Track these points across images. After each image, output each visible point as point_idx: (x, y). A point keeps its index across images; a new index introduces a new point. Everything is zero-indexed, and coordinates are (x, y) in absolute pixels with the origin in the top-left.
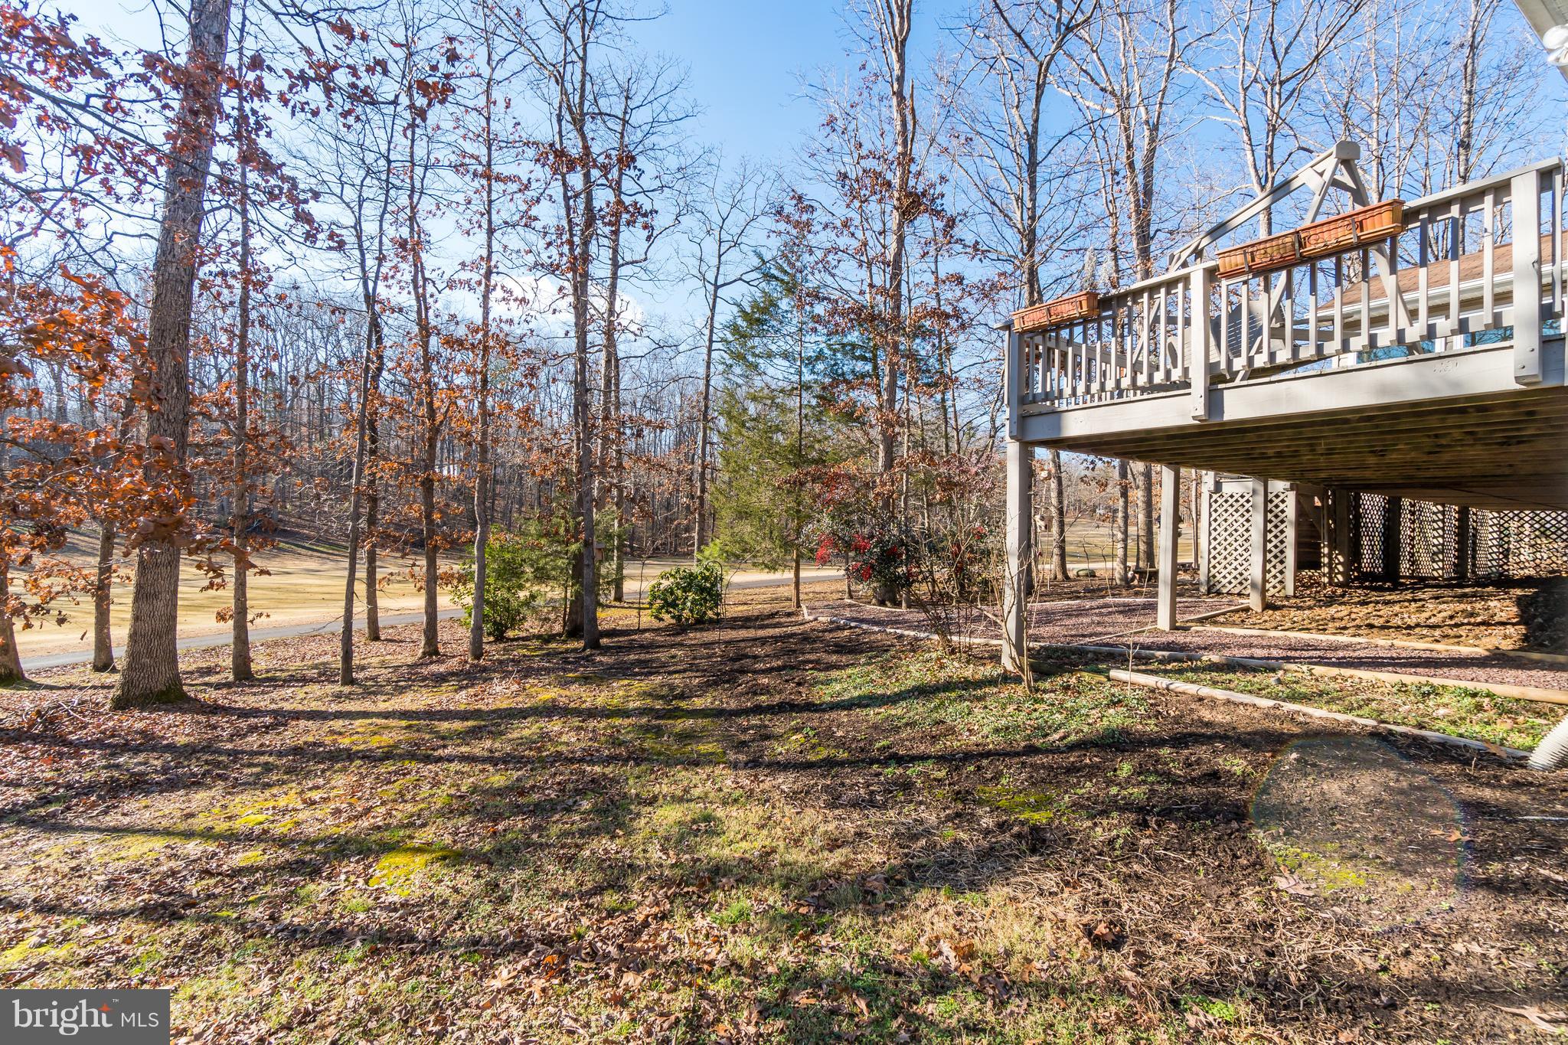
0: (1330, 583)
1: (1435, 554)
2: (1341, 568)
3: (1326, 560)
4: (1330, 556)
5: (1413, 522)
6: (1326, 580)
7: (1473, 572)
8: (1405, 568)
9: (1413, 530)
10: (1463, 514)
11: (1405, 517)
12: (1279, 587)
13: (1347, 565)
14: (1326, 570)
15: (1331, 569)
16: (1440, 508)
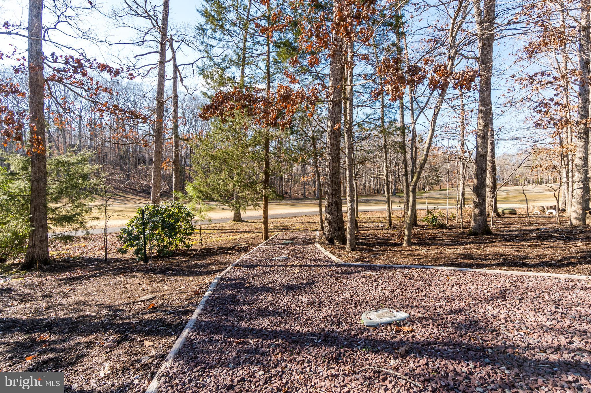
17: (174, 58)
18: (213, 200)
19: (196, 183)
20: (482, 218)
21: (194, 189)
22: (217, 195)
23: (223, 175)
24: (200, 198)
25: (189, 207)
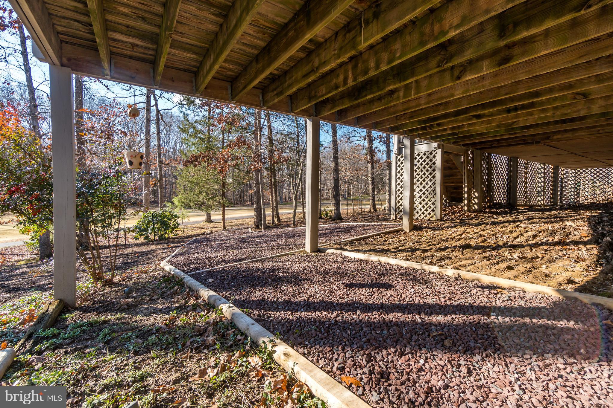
0: (469, 211)
1: (539, 192)
2: (476, 200)
3: (466, 196)
4: (469, 193)
5: (526, 173)
6: (466, 208)
7: (561, 202)
8: (521, 200)
9: (526, 178)
10: (556, 169)
11: (521, 169)
12: (432, 213)
13: (482, 198)
14: (466, 202)
15: (469, 201)
16: (542, 165)
17: (156, 104)
18: (190, 207)
19: (179, 197)
20: (338, 211)
21: (179, 201)
22: (193, 204)
23: (196, 192)
24: (182, 206)
25: (175, 212)
